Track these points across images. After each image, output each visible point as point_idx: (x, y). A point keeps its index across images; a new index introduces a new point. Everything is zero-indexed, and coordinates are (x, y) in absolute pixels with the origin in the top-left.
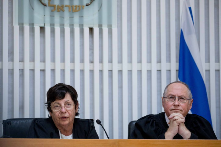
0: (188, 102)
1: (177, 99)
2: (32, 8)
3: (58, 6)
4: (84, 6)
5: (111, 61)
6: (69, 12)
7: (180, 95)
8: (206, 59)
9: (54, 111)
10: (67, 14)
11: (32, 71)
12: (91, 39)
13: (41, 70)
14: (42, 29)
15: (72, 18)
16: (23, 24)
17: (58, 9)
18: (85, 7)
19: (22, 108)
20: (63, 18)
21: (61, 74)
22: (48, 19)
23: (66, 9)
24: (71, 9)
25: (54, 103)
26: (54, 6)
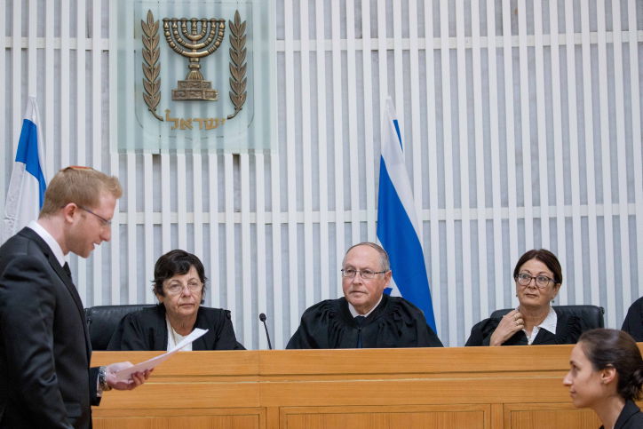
0: (379, 278)
1: (358, 273)
2: (140, 125)
3: (182, 120)
4: (224, 120)
5: (269, 209)
6: (201, 129)
7: (364, 266)
8: (423, 204)
9: (169, 292)
10: (196, 133)
11: (140, 227)
12: (236, 173)
13: (155, 225)
14: (157, 158)
15: (204, 139)
16: (125, 151)
17: (182, 125)
18: (227, 122)
19: (125, 287)
20: (191, 139)
21: (188, 231)
22: (166, 141)
23: (195, 126)
24: (203, 125)
25: (171, 280)
26: (175, 121)
